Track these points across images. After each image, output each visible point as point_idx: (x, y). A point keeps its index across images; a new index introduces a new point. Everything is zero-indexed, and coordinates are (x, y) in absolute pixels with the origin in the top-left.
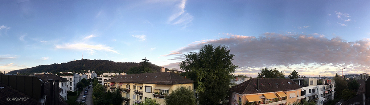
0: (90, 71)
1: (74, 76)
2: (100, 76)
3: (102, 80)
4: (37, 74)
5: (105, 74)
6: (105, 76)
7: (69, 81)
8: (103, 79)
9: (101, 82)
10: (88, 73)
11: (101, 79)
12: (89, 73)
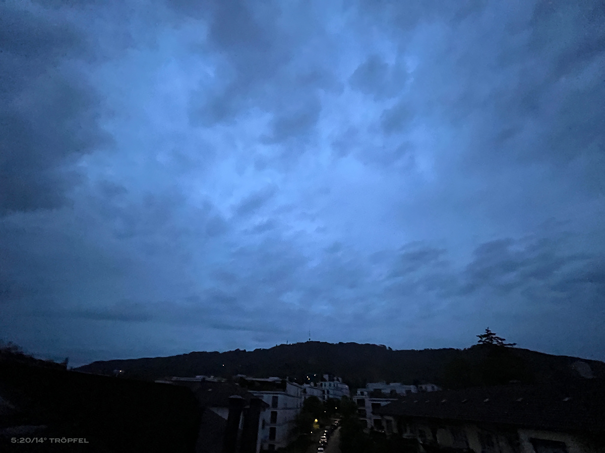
0: (329, 377)
1: (284, 391)
2: (359, 392)
3: (364, 405)
4: (182, 379)
5: (372, 387)
6: (371, 395)
7: (268, 406)
8: (368, 403)
9: (363, 414)
10: (323, 383)
11: (362, 402)
12: (327, 384)
